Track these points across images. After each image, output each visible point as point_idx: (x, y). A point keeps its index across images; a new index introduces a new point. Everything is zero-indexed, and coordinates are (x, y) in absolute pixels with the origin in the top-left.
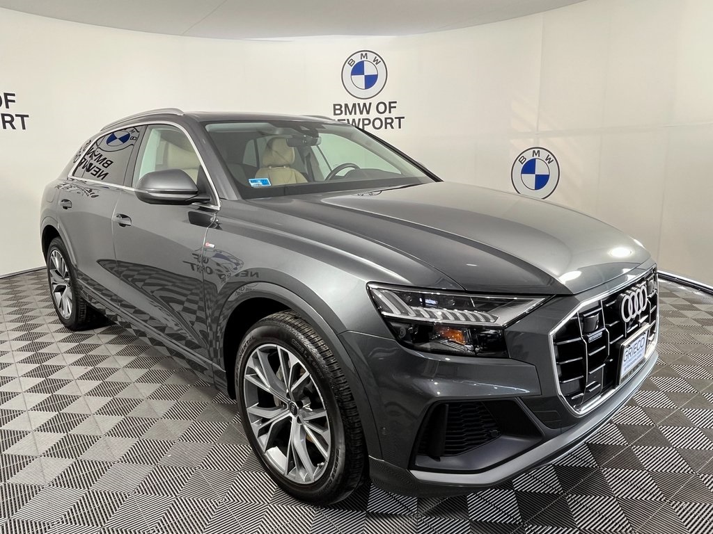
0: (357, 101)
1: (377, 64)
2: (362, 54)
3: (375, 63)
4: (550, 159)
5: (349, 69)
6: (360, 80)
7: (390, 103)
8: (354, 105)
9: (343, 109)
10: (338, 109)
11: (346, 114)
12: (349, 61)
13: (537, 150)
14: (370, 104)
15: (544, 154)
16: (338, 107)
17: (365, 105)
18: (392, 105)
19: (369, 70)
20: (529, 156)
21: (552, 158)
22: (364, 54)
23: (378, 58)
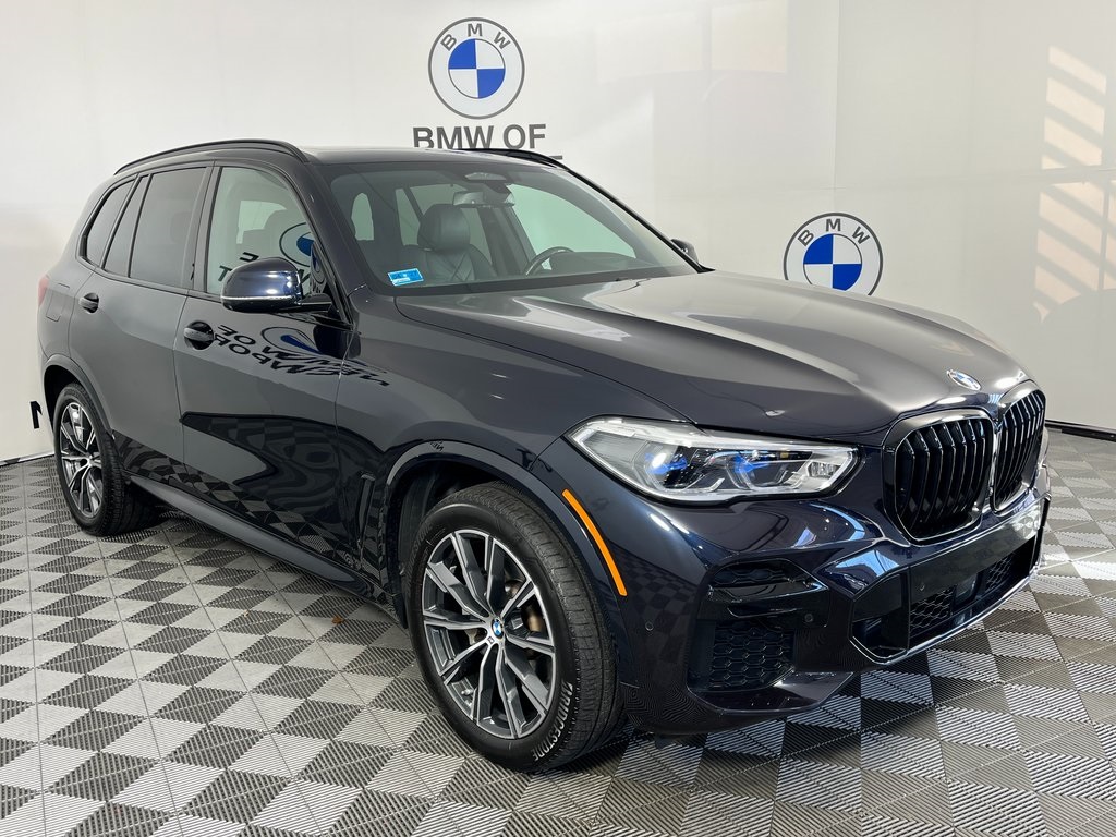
0: (462, 123)
1: (502, 46)
2: (470, 26)
3: (498, 45)
4: (862, 234)
5: (444, 56)
6: (468, 79)
7: (532, 128)
8: (457, 131)
9: (434, 138)
10: (423, 139)
11: (440, 146)
12: (443, 37)
13: (834, 219)
14: (491, 129)
15: (849, 227)
16: (423, 134)
17: (479, 130)
18: (536, 132)
19: (486, 58)
20: (818, 230)
21: (867, 233)
22: (475, 23)
23: (504, 34)
